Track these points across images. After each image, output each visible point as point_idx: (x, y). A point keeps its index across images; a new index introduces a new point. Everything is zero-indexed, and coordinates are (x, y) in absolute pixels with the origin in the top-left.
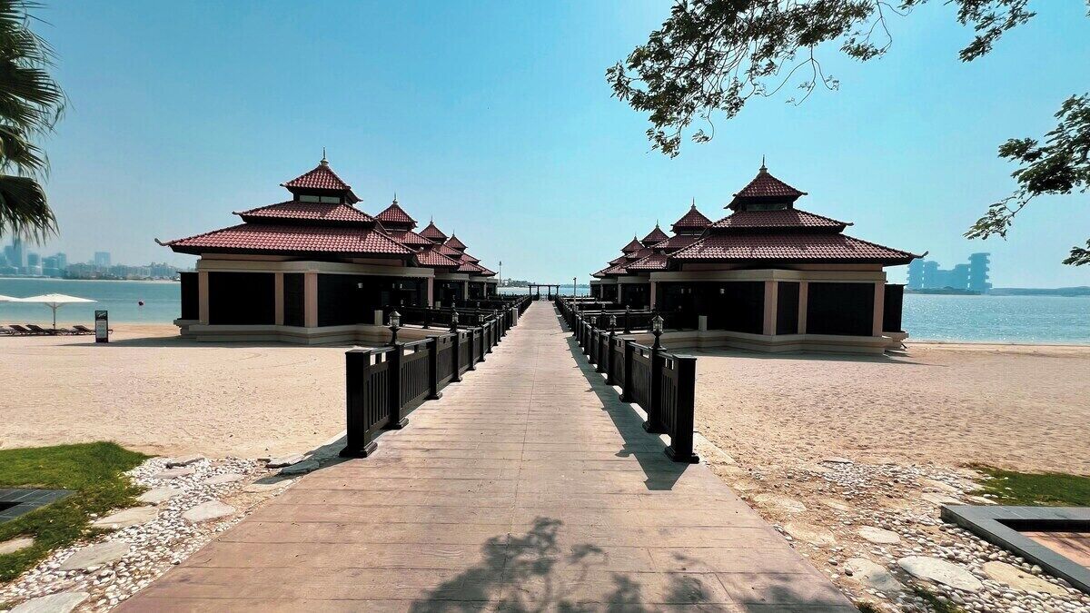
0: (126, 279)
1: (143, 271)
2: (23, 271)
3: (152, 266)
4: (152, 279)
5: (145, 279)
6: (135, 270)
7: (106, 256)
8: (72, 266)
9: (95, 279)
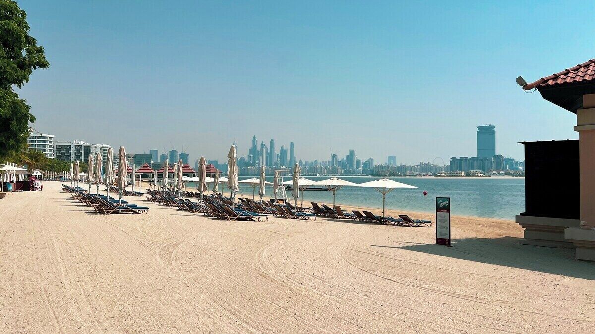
0: (405, 176)
1: (415, 168)
2: (353, 171)
3: (420, 165)
4: (421, 175)
5: (417, 175)
6: (410, 168)
7: (394, 158)
8: (376, 167)
9: (389, 176)
